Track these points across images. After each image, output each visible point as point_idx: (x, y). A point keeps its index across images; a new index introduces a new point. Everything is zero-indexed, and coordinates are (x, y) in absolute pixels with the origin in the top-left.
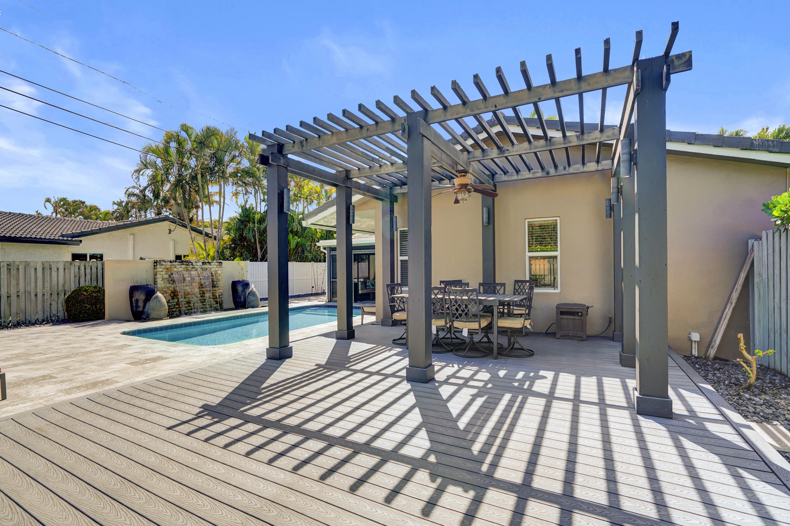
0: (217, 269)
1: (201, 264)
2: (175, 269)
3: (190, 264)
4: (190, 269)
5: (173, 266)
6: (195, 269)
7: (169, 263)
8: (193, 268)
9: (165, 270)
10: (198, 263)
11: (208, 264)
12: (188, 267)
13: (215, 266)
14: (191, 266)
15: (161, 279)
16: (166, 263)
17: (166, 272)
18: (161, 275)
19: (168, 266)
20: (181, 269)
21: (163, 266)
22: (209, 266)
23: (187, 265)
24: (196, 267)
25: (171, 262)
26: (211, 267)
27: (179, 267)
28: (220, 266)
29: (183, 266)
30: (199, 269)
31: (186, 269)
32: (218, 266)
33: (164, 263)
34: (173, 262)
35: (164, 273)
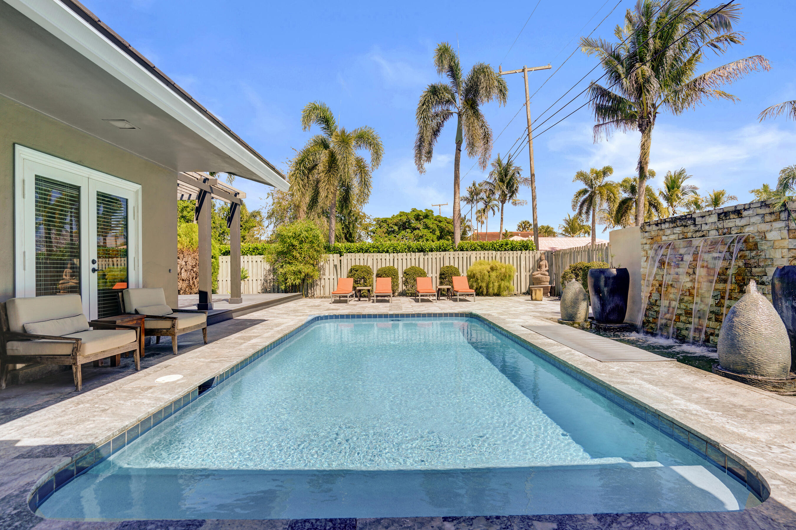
0: (764, 227)
1: (714, 218)
2: (664, 238)
3: (689, 222)
4: (689, 235)
5: (661, 233)
6: (700, 234)
7: (654, 228)
8: (696, 231)
9: (650, 240)
10: (707, 217)
11: (732, 216)
12: (686, 230)
13: (758, 219)
14: (692, 228)
15: (645, 258)
16: (651, 227)
17: (650, 244)
18: (644, 250)
19: (653, 233)
20: (672, 237)
21: (647, 234)
22: (739, 222)
23: (685, 226)
24: (705, 227)
25: (657, 225)
26: (743, 222)
27: (668, 232)
28: (773, 217)
29: (678, 230)
30: (713, 233)
31: (681, 237)
32: (768, 218)
33: (647, 228)
34: (661, 224)
35: (647, 247)
